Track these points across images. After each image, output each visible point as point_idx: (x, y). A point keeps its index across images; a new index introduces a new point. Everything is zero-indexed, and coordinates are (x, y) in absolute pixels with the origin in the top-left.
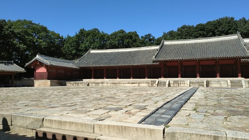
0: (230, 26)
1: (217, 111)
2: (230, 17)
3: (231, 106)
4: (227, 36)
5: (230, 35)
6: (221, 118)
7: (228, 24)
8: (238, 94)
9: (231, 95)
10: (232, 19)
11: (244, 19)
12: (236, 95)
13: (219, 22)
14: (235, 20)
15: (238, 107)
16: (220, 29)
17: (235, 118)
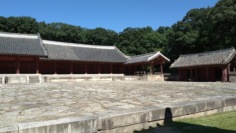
0: (31, 26)
1: (13, 107)
2: (33, 18)
3: (27, 100)
4: (28, 35)
5: (31, 35)
6: (16, 113)
7: (30, 24)
8: (34, 89)
9: (28, 91)
10: (34, 20)
11: (44, 22)
12: (33, 90)
13: (22, 20)
14: (36, 21)
15: (32, 101)
16: (22, 26)
17: (29, 111)
